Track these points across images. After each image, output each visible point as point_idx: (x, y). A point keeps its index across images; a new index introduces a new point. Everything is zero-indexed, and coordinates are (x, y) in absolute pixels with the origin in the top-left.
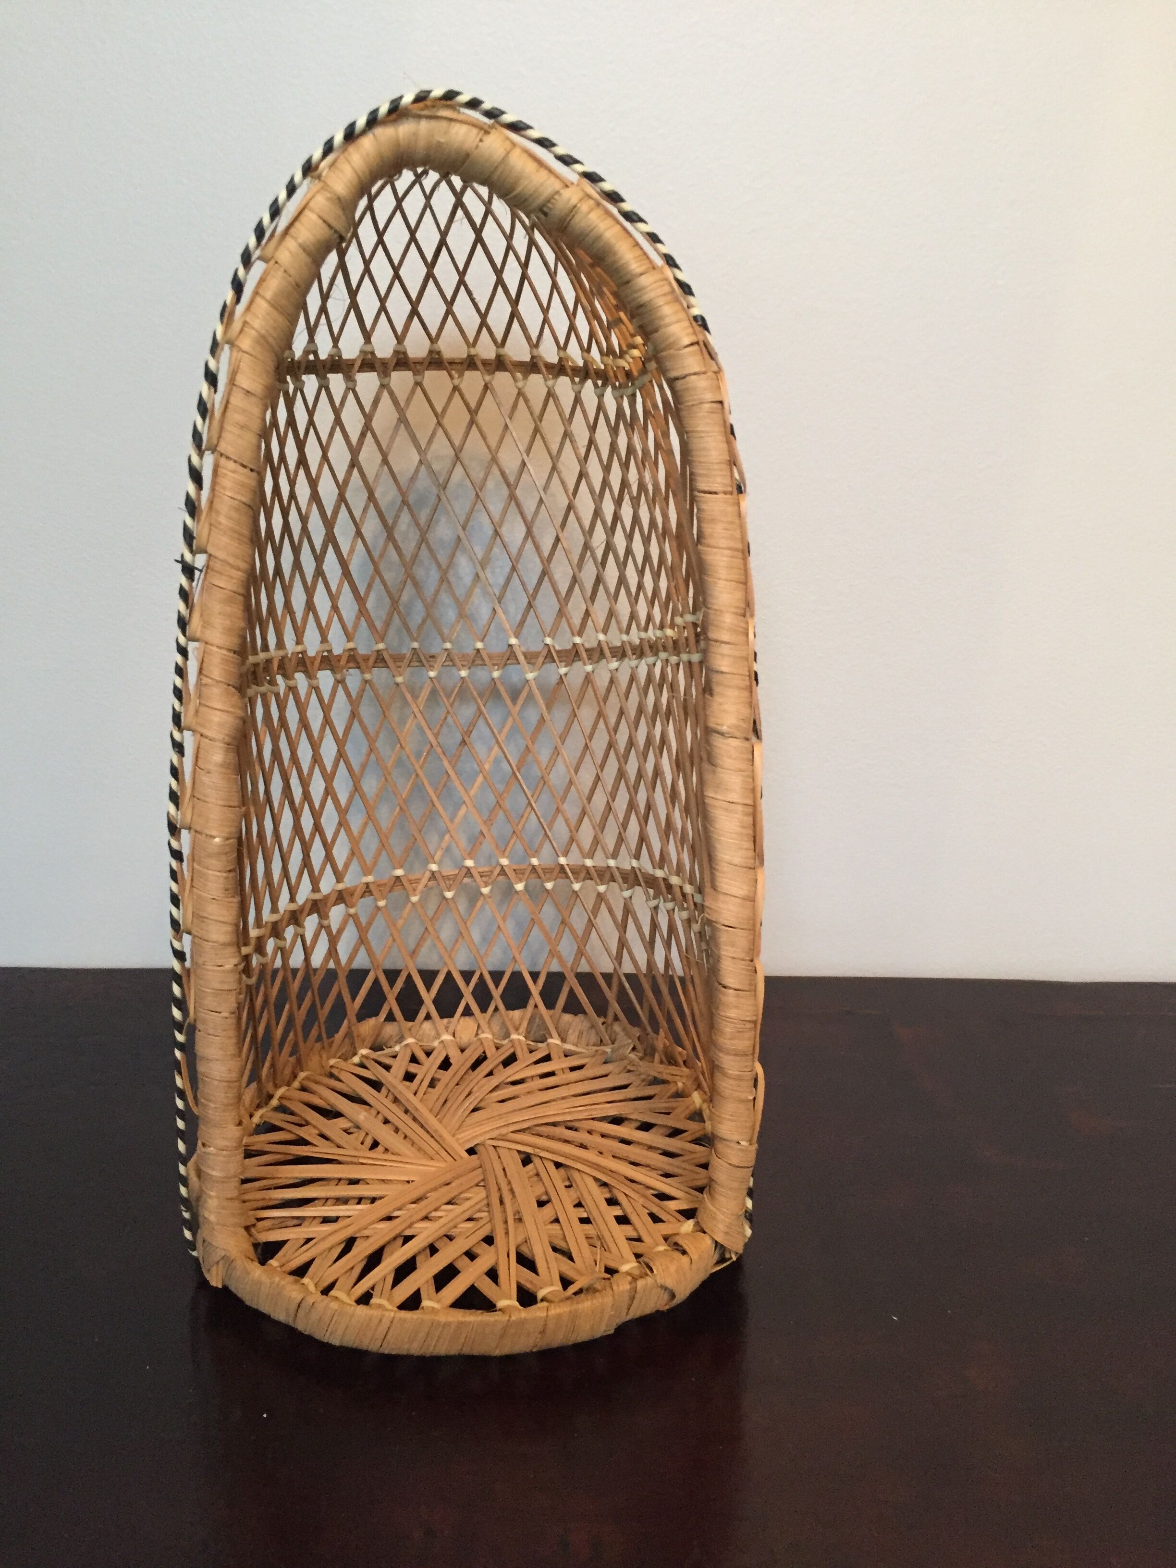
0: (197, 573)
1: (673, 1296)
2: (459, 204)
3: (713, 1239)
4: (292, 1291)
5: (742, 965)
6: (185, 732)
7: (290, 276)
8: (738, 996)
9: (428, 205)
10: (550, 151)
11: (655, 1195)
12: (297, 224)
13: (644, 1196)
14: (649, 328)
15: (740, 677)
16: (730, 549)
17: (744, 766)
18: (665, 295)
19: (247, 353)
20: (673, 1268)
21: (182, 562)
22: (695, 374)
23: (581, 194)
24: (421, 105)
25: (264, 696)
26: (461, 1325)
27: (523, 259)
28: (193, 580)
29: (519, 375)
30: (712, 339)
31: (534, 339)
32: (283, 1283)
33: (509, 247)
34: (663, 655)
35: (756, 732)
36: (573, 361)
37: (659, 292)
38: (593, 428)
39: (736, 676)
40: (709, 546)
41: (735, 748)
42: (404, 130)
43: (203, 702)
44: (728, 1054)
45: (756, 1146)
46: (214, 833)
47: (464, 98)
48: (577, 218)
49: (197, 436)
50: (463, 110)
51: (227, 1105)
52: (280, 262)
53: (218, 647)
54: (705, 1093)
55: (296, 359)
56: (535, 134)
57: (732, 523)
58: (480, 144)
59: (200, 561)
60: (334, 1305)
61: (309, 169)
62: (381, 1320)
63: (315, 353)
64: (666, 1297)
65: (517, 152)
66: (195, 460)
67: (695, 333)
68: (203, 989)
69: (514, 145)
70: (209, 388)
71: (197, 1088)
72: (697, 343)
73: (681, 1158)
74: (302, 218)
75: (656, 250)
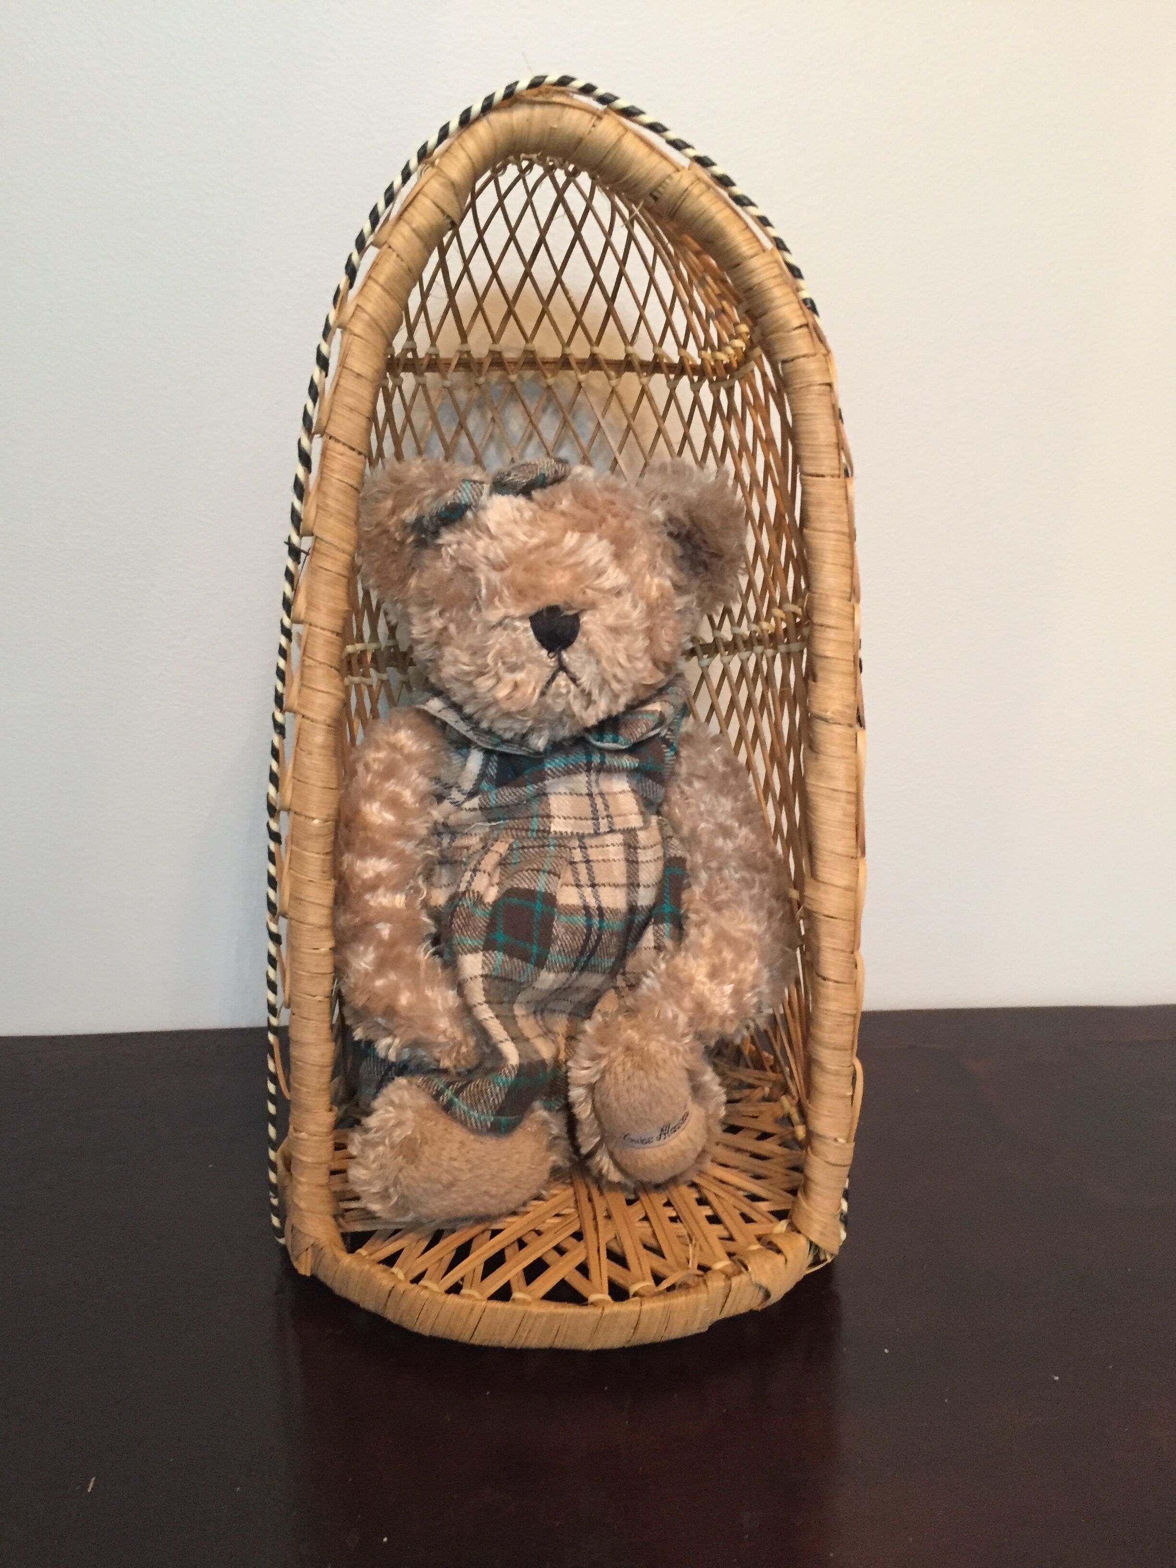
0: (303, 555)
1: (767, 1295)
2: (560, 200)
3: (808, 1239)
4: (383, 1278)
5: (842, 957)
6: (287, 714)
7: (402, 260)
8: (837, 989)
9: (529, 203)
10: (662, 136)
11: (746, 1196)
12: (411, 209)
13: (734, 1196)
14: (756, 313)
15: (845, 662)
16: (835, 532)
17: (848, 753)
18: (775, 277)
19: (358, 336)
20: (768, 1267)
21: (289, 543)
22: (804, 356)
23: (692, 178)
24: (534, 91)
25: (358, 686)
26: (552, 1317)
27: (621, 256)
28: (299, 563)
29: (613, 374)
30: (821, 322)
31: (630, 338)
32: (373, 1270)
33: (608, 244)
34: (759, 649)
35: (860, 721)
36: (668, 358)
37: (768, 274)
38: (688, 424)
39: (841, 662)
40: (815, 530)
41: (839, 734)
42: (518, 116)
43: (305, 683)
44: (827, 1048)
45: (852, 1145)
46: (314, 815)
47: (579, 83)
48: (688, 202)
49: (307, 418)
50: (576, 96)
51: (319, 1090)
52: (393, 247)
53: (321, 628)
54: (793, 1098)
55: (396, 355)
56: (647, 119)
57: (840, 506)
58: (593, 129)
59: (306, 544)
60: (425, 1294)
61: (424, 154)
62: (472, 1310)
63: (414, 351)
64: (761, 1295)
65: (629, 137)
66: (305, 443)
67: (804, 315)
68: (300, 972)
69: (626, 129)
70: (321, 372)
71: (289, 1073)
72: (807, 325)
73: (770, 1161)
74: (416, 203)
75: (767, 234)
